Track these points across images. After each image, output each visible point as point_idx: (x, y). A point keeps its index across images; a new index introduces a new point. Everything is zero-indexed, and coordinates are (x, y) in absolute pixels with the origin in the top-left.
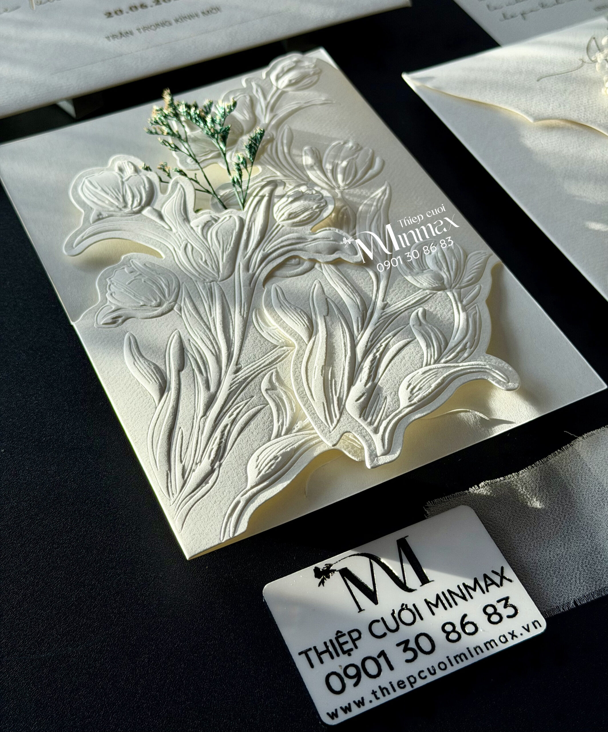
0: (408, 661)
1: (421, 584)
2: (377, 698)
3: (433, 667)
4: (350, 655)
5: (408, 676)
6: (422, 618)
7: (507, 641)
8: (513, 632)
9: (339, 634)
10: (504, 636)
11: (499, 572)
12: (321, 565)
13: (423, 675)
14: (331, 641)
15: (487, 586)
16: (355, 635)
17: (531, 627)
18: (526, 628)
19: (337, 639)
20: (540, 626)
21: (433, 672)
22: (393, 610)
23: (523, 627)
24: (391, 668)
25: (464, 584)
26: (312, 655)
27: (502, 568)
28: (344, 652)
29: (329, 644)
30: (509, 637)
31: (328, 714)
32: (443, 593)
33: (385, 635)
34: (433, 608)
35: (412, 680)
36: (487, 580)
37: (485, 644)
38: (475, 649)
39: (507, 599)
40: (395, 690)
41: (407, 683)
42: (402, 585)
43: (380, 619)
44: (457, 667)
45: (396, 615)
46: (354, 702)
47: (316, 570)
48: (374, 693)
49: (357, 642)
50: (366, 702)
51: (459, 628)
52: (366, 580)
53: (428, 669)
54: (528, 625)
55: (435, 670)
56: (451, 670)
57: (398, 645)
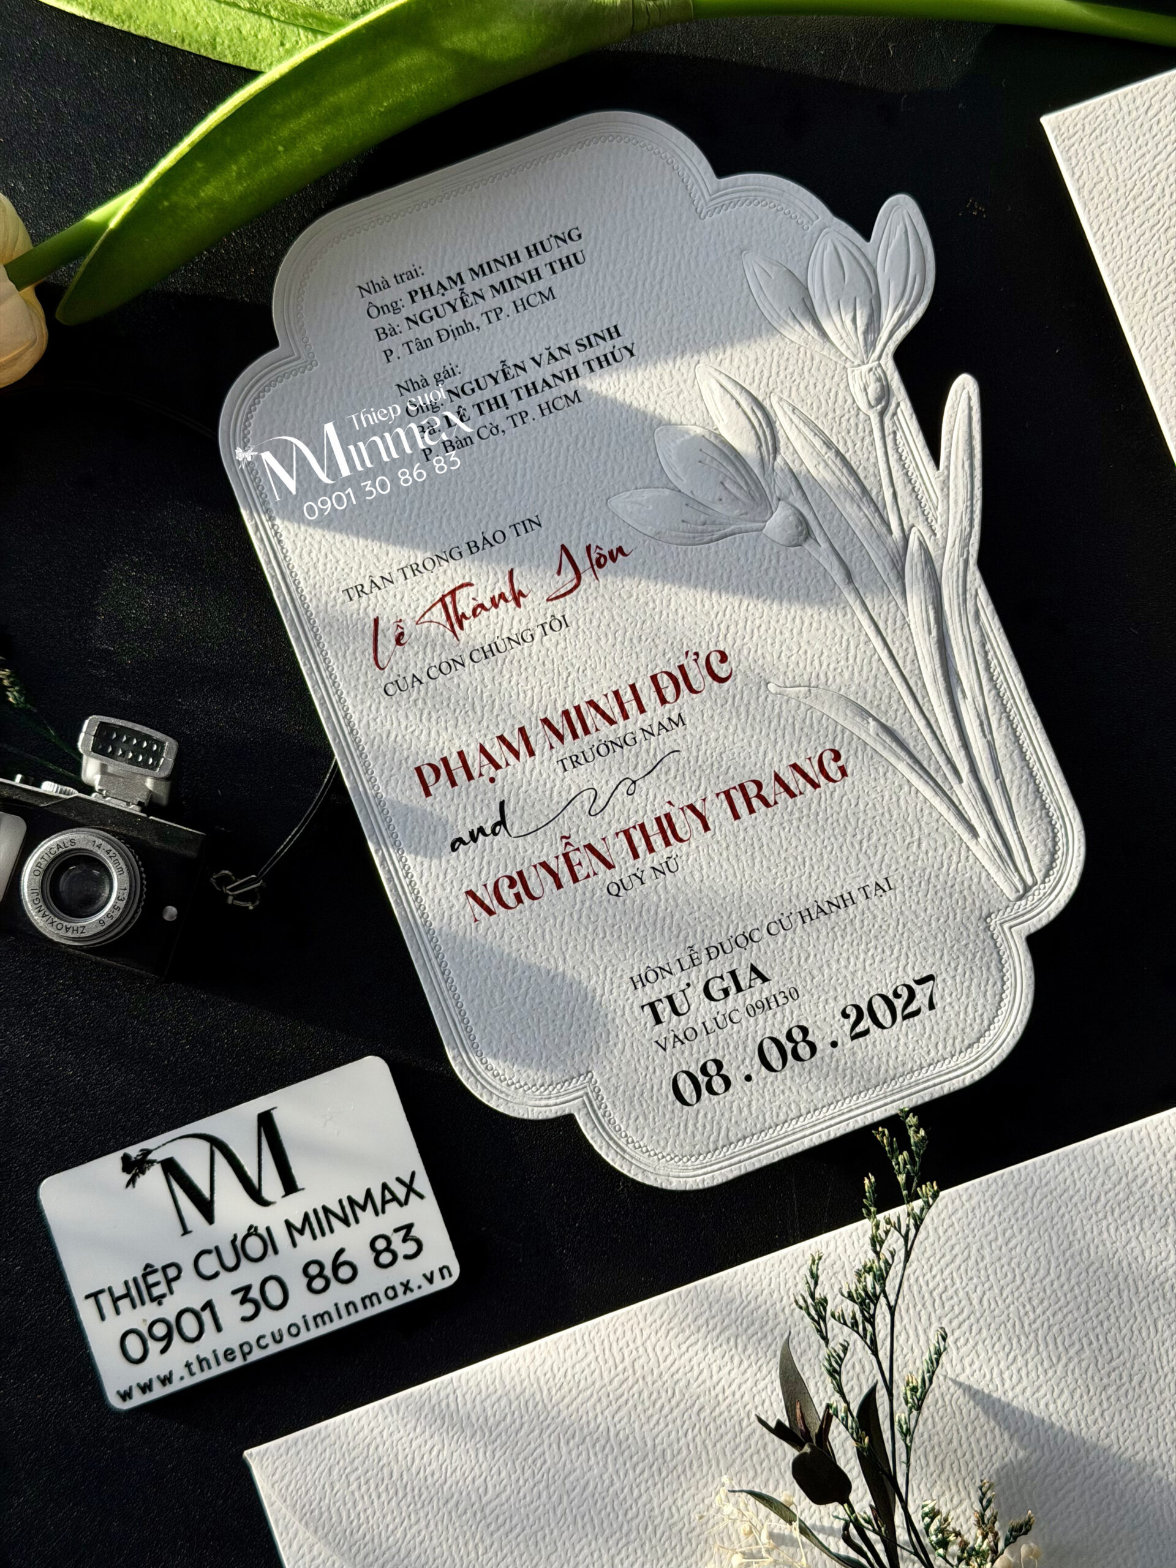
0: (244, 1319)
1: (283, 1193)
2: (192, 1374)
3: (279, 1330)
4: (160, 1304)
5: (241, 1342)
6: (276, 1252)
7: (396, 1296)
8: (408, 1282)
9: (149, 1270)
10: (393, 1288)
11: (407, 1180)
12: (134, 1151)
13: (263, 1342)
14: (135, 1280)
15: (384, 1202)
16: (172, 1272)
17: (437, 1275)
18: (429, 1275)
19: (144, 1276)
20: (450, 1275)
21: (278, 1338)
22: (235, 1236)
23: (425, 1276)
24: (219, 1328)
25: (350, 1199)
26: (105, 1299)
27: (413, 1174)
28: (153, 1300)
29: (131, 1284)
30: (400, 1290)
31: (118, 1392)
32: (315, 1211)
33: (216, 1275)
34: (296, 1235)
35: (246, 1349)
36: (386, 1192)
37: (363, 1299)
38: (347, 1306)
39: (409, 1227)
40: (218, 1364)
41: (238, 1354)
42: (255, 1194)
43: (212, 1247)
44: (315, 1333)
45: (238, 1243)
46: (158, 1377)
47: (126, 1159)
48: (188, 1365)
49: (174, 1285)
50: (175, 1378)
51: (328, 1272)
52: (202, 1183)
53: (273, 1334)
54: (432, 1273)
55: (281, 1336)
56: (305, 1337)
57: (234, 1292)
